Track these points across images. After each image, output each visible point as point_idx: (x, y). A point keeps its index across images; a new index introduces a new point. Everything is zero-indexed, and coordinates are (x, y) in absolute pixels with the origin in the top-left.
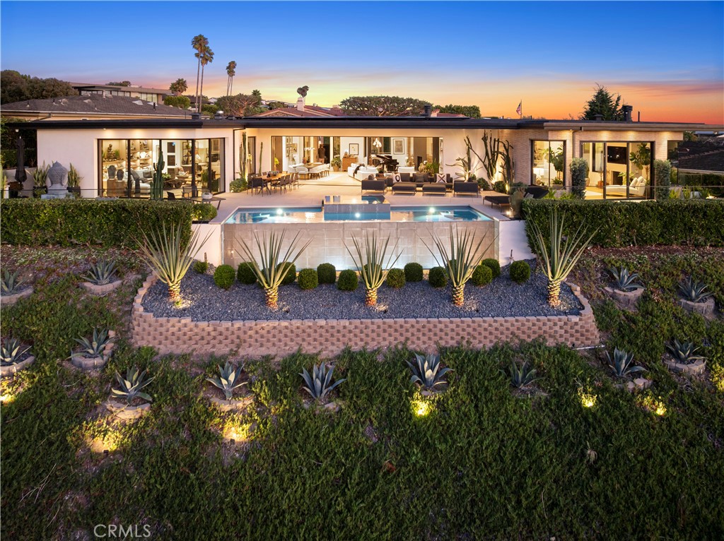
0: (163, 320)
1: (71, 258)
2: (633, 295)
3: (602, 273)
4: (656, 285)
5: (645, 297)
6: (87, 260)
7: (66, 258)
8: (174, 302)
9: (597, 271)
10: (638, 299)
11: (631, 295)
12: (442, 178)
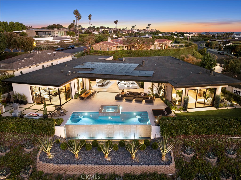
0: (44, 164)
1: (20, 138)
2: (190, 156)
3: (182, 146)
4: (199, 152)
5: (194, 157)
6: (25, 139)
7: (19, 138)
8: (48, 156)
9: (181, 146)
10: (192, 157)
11: (189, 156)
12: (142, 95)
